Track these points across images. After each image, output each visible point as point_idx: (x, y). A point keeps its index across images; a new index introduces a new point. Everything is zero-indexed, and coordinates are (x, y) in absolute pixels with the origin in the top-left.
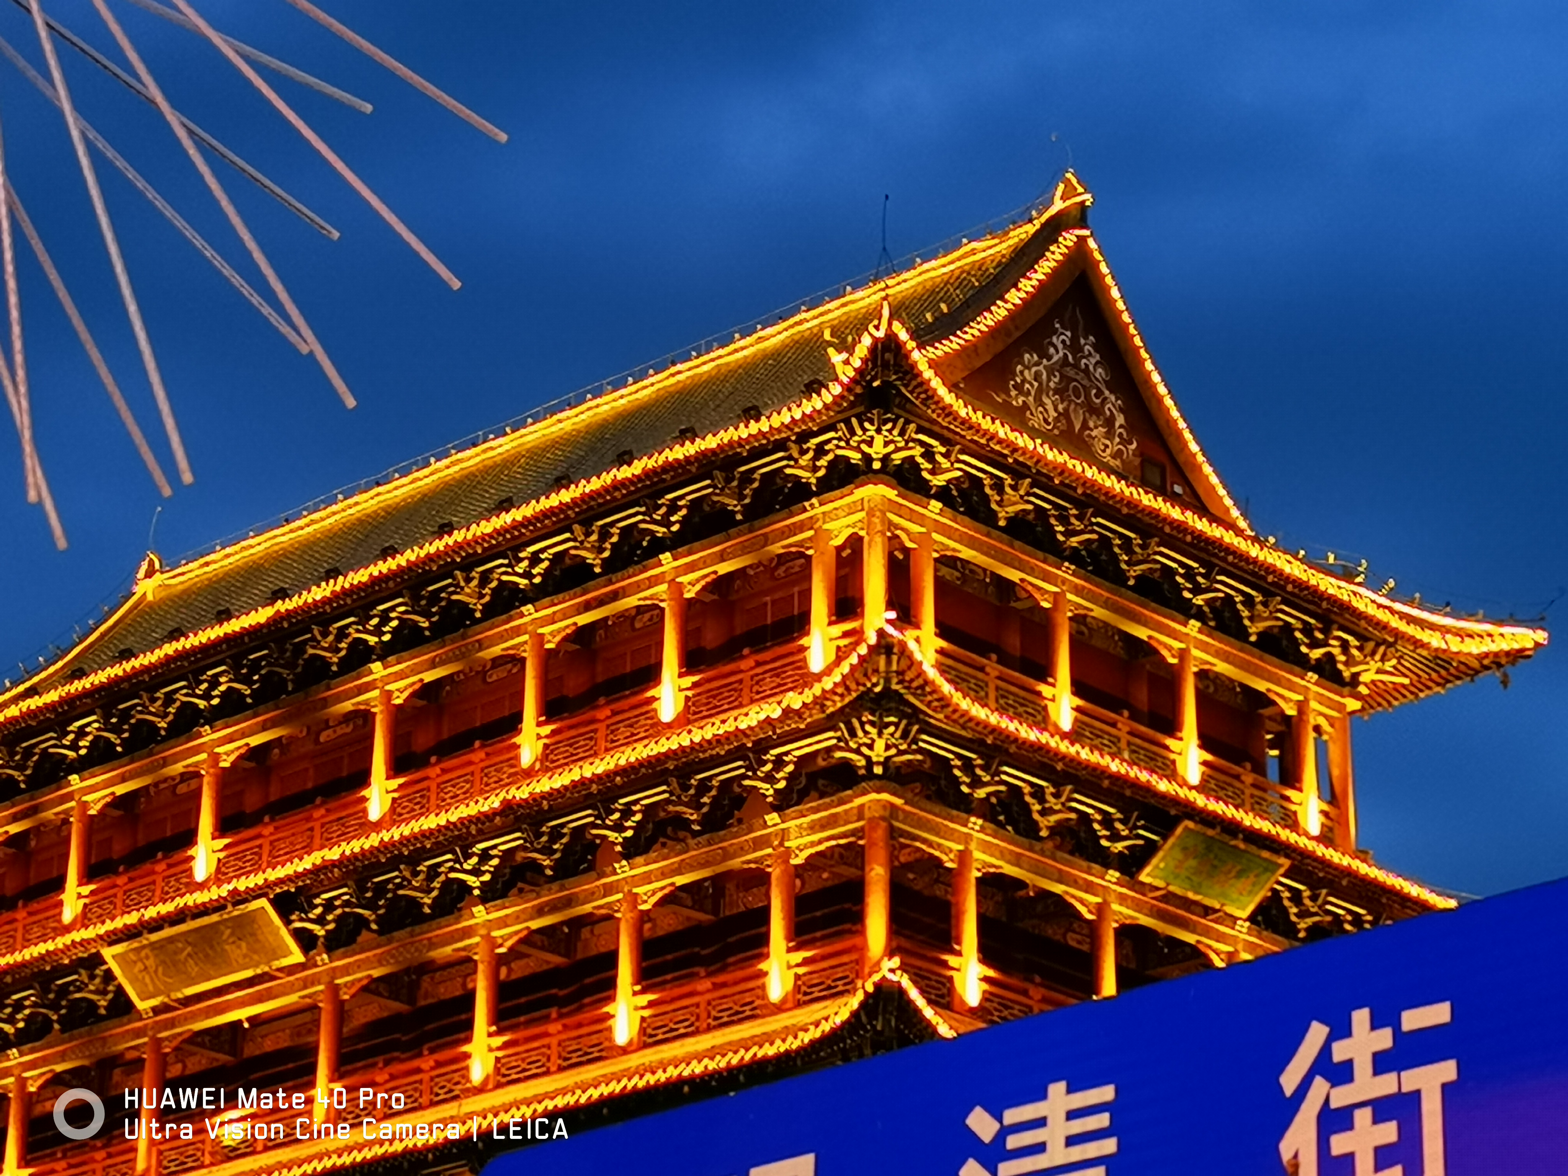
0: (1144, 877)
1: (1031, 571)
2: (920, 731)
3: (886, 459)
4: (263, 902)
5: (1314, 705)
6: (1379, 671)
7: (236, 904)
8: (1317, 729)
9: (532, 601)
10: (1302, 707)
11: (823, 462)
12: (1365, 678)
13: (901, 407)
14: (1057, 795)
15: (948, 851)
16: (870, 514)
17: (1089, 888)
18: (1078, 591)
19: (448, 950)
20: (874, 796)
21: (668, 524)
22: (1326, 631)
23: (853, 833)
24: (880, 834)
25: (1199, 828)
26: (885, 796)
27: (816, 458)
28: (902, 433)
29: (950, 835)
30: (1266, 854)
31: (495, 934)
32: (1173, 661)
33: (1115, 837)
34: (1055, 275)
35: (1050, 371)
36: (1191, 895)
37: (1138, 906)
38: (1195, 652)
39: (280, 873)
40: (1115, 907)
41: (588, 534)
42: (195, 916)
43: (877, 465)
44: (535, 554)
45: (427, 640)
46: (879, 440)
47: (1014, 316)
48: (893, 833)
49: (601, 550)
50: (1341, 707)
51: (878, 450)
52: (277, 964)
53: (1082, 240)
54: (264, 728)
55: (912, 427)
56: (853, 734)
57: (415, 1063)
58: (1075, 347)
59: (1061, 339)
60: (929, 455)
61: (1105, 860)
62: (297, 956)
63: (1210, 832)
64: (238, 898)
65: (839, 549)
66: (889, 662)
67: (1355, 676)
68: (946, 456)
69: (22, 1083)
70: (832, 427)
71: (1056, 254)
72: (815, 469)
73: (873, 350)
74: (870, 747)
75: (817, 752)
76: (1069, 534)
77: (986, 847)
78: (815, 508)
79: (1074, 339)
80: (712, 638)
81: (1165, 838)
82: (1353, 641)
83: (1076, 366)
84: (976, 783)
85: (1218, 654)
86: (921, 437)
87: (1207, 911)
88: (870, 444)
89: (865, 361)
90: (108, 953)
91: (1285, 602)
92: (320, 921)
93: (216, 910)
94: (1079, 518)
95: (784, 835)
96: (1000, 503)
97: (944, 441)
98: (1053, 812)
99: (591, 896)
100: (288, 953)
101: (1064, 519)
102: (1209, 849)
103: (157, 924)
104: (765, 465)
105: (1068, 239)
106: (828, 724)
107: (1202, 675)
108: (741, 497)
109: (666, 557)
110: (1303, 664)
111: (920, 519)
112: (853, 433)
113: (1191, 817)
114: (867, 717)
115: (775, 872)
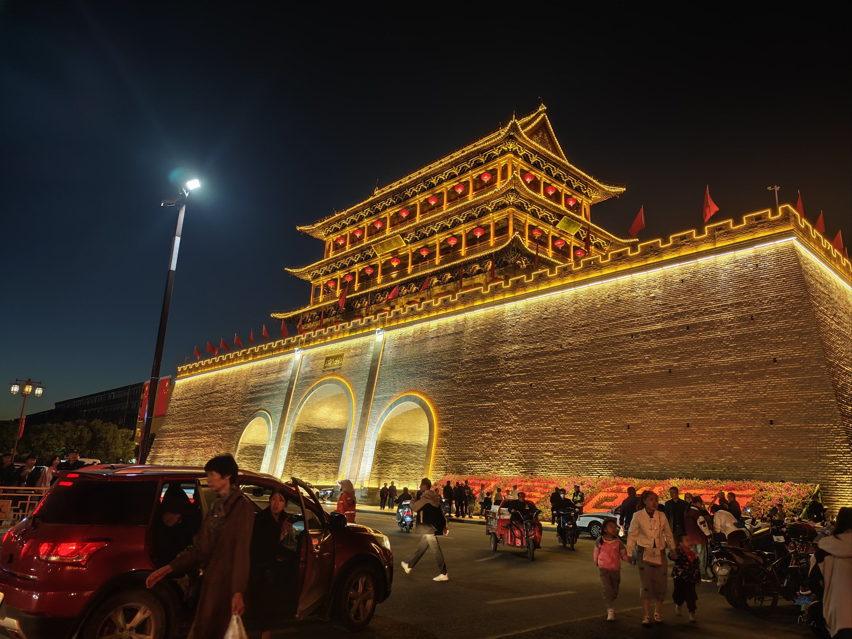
0: (557, 227)
1: (536, 172)
2: (519, 197)
3: (512, 149)
4: (399, 235)
5: (584, 201)
6: (595, 196)
7: (394, 235)
8: (584, 206)
9: (445, 182)
10: (582, 201)
11: (500, 151)
12: (593, 197)
13: (515, 139)
14: (542, 211)
15: (523, 220)
16: (509, 159)
17: (547, 228)
18: (545, 177)
19: (431, 243)
20: (510, 209)
21: (471, 165)
22: (587, 187)
23: (506, 216)
24: (511, 215)
25: (567, 217)
26: (513, 209)
27: (499, 150)
28: (515, 144)
29: (524, 217)
30: (578, 223)
31: (440, 239)
32: (560, 191)
33: (552, 219)
34: (540, 121)
35: (539, 139)
36: (565, 230)
37: (555, 232)
38: (564, 190)
39: (402, 229)
40: (551, 232)
41: (456, 168)
42: (387, 238)
43: (510, 150)
44: (446, 173)
45: (426, 190)
46: (511, 145)
47: (533, 128)
48: (514, 216)
49: (458, 171)
50: (588, 202)
51: (510, 147)
52: (401, 246)
53: (544, 116)
54: (398, 208)
55: (517, 143)
56: (507, 197)
57: (426, 262)
58: (543, 135)
59: (541, 133)
60: (519, 149)
61: (550, 223)
62: (405, 245)
63: (569, 218)
64: (395, 235)
65: (503, 167)
66: (515, 181)
67: (591, 196)
68: (523, 149)
69: (358, 270)
70: (502, 144)
71: (540, 118)
72: (498, 152)
73: (511, 125)
74: (510, 199)
75: (499, 202)
76: (543, 166)
77: (530, 220)
78: (498, 160)
79: (543, 134)
80: (478, 186)
81: (560, 220)
82: (591, 190)
83: (543, 138)
84: (528, 207)
85: (568, 191)
86: (518, 146)
87: (567, 234)
88: (509, 146)
89: (510, 128)
90: (372, 246)
91: (580, 182)
92: (409, 239)
93: (391, 237)
94: (545, 163)
95: (493, 217)
96: (532, 159)
97: (522, 146)
98: (542, 214)
99: (457, 231)
100: (403, 244)
101: (542, 163)
102: (569, 222)
103: (381, 240)
104: (488, 153)
105: (542, 115)
106: (502, 195)
107: (565, 194)
108: (484, 159)
109: (470, 171)
110: (582, 193)
111: (517, 161)
112: (506, 144)
113: (566, 215)
114: (510, 193)
115: (492, 224)
